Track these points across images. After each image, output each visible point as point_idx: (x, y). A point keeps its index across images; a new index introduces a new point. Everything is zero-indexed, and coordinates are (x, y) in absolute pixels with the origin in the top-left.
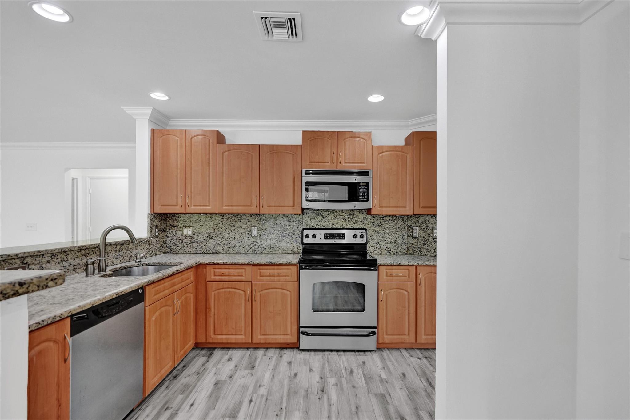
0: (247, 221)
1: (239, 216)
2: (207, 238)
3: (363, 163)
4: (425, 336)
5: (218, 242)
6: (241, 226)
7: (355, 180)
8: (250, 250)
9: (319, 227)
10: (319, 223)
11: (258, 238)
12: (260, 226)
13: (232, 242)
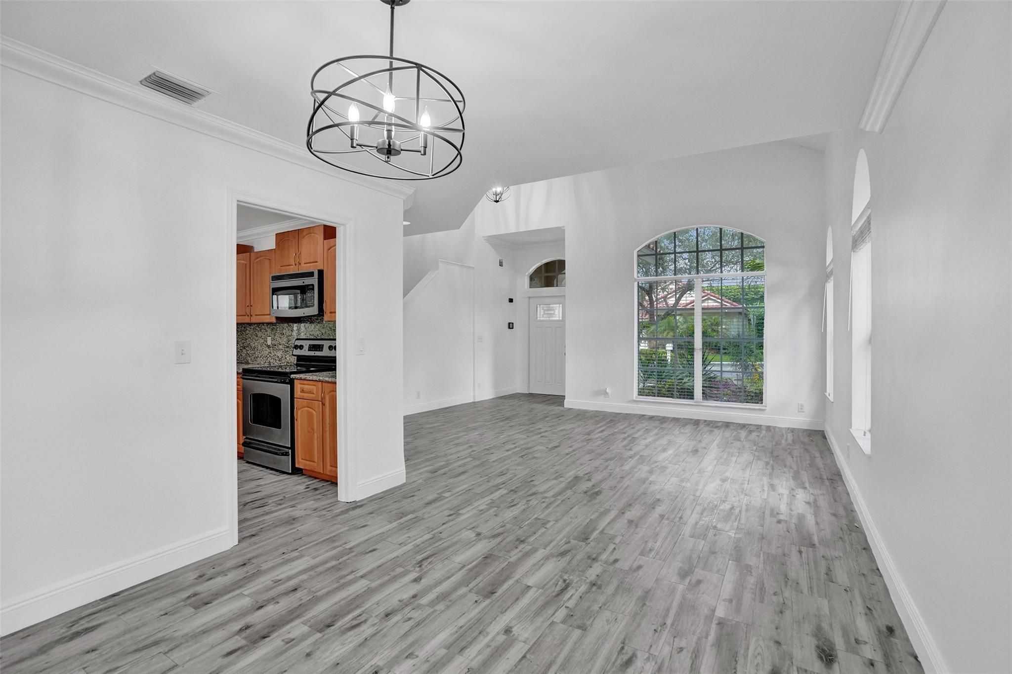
0: (265, 331)
1: (260, 326)
2: (242, 348)
3: (317, 262)
4: (331, 467)
5: (248, 352)
6: (261, 336)
7: (303, 282)
8: (267, 361)
9: (312, 337)
10: (312, 333)
11: (272, 349)
12: (273, 336)
13: (257, 353)
